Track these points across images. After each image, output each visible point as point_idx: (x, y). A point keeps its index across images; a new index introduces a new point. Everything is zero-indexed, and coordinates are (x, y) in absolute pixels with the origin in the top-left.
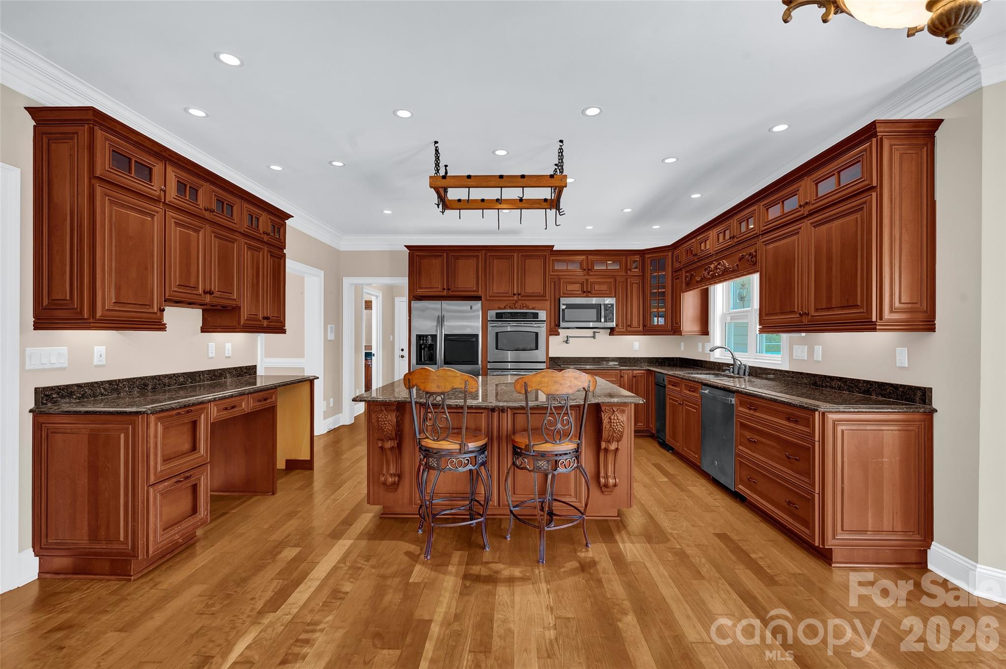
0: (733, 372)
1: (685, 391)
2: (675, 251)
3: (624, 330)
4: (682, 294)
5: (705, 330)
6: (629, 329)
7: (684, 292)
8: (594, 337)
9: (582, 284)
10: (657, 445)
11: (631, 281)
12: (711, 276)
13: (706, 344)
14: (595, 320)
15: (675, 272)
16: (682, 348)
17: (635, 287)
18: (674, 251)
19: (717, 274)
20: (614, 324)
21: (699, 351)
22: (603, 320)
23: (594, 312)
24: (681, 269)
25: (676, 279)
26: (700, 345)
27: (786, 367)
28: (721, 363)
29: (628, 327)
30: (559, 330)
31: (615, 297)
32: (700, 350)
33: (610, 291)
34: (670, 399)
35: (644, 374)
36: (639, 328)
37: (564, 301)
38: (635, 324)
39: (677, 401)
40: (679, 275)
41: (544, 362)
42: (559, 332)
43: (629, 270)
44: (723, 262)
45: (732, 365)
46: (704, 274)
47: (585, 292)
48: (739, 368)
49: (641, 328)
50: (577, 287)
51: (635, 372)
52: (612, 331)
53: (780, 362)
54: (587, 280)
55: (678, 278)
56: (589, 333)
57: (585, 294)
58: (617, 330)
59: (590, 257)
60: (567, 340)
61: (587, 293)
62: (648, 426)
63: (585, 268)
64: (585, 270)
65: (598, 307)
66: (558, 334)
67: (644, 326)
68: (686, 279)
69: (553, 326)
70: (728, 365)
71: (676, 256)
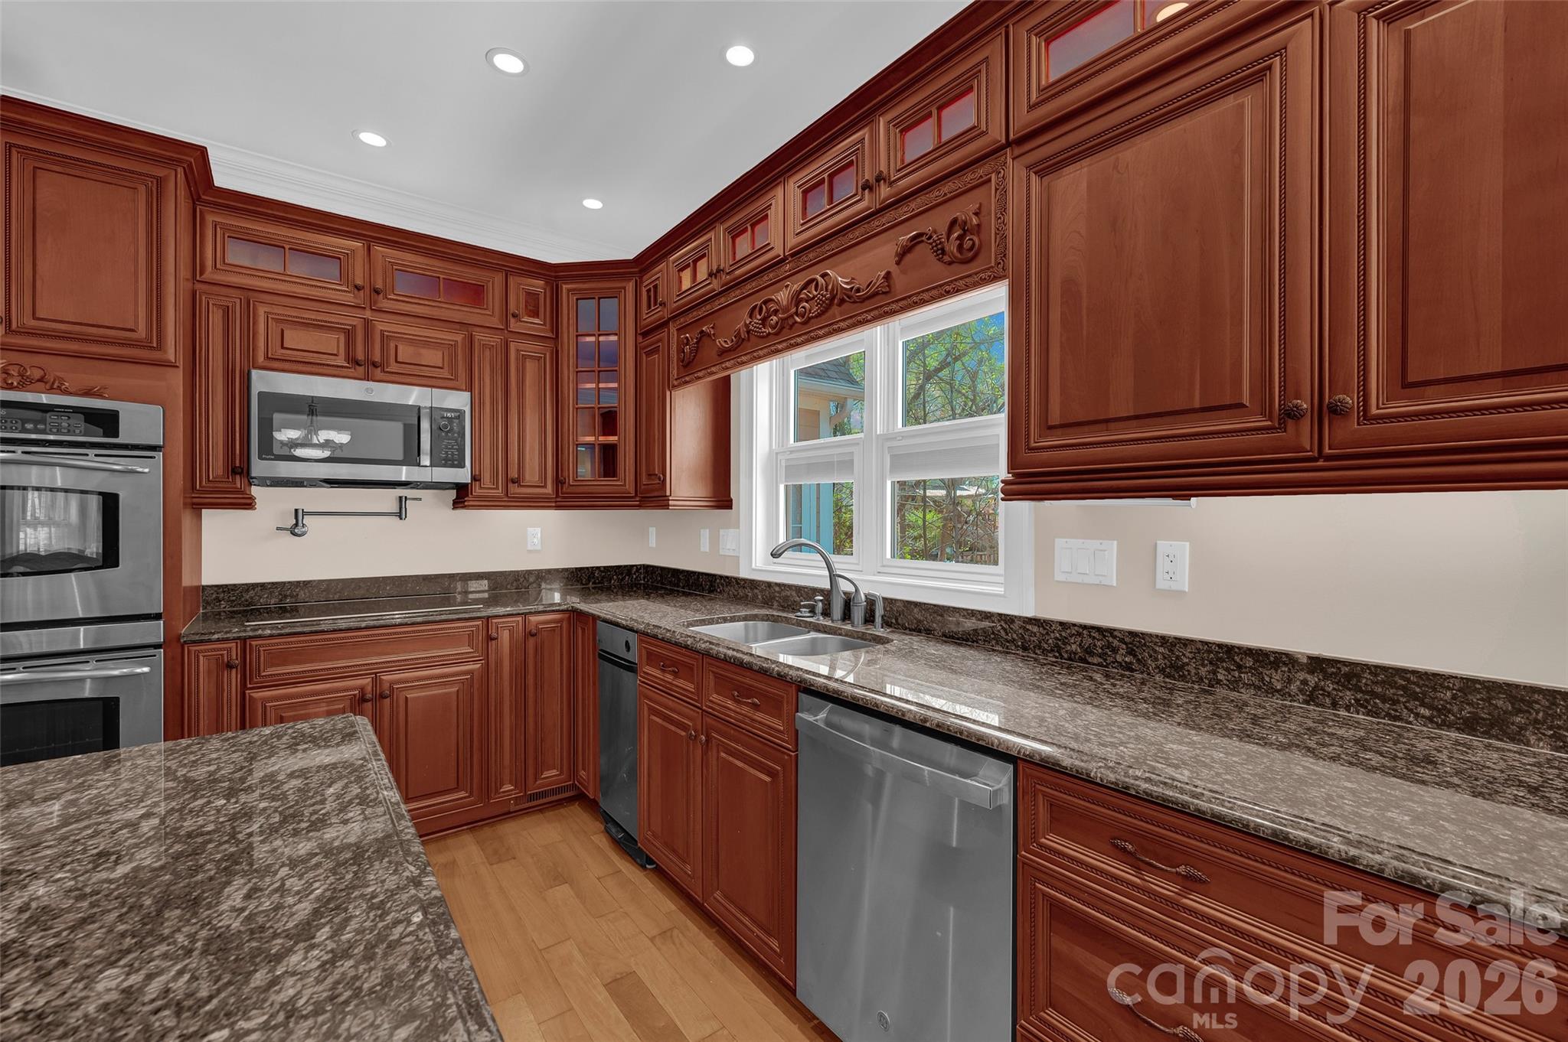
0: (826, 613)
1: (715, 697)
2: (645, 278)
3: (499, 492)
4: (668, 393)
5: (722, 498)
6: (514, 489)
7: (674, 386)
8: (400, 514)
9: (349, 334)
10: (602, 841)
11: (518, 351)
12: (773, 328)
13: (722, 532)
14: (401, 458)
15: (645, 334)
16: (653, 543)
17: (531, 367)
18: (641, 278)
19: (798, 319)
20: (463, 475)
21: (702, 549)
22: (426, 460)
23: (392, 433)
24: (665, 324)
25: (648, 354)
26: (705, 534)
27: (1025, 608)
28: (777, 584)
29: (510, 485)
30: (255, 491)
31: (470, 389)
32: (705, 546)
33: (453, 367)
34: (653, 711)
35: (560, 621)
36: (545, 486)
37: (264, 381)
38: (532, 475)
39: (685, 728)
40: (660, 340)
41: (157, 617)
42: (252, 498)
43: (514, 316)
44: (824, 276)
45: (821, 591)
46: (746, 326)
47: (358, 363)
48: (848, 603)
49: (549, 489)
50: (331, 343)
51: (534, 619)
52: (462, 496)
53: (1000, 590)
54: (367, 324)
55: (656, 350)
56: (386, 499)
57: (361, 369)
58: (477, 491)
59: (379, 249)
60: (296, 525)
61: (367, 367)
62: (573, 773)
63: (359, 282)
64: (358, 288)
65: (410, 420)
66: (248, 504)
67: (559, 482)
68: (680, 350)
69: (220, 472)
70: (810, 592)
71: (649, 291)
